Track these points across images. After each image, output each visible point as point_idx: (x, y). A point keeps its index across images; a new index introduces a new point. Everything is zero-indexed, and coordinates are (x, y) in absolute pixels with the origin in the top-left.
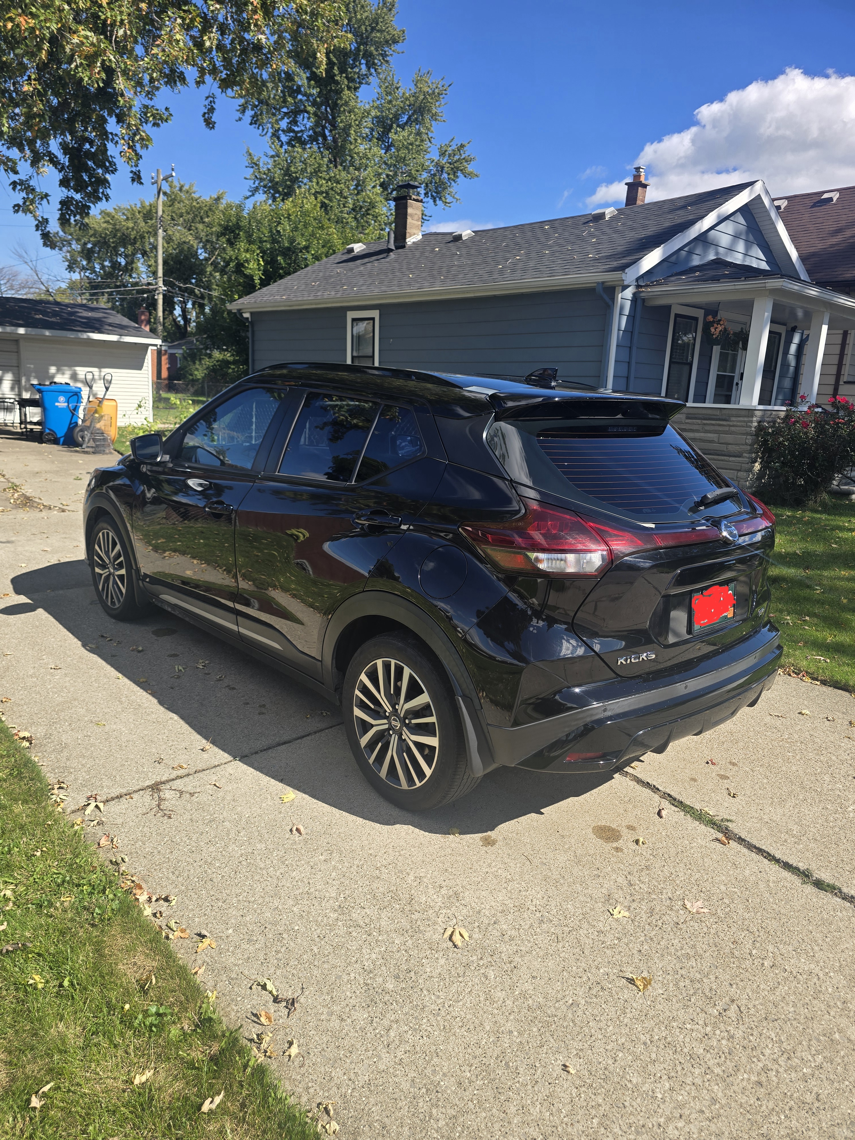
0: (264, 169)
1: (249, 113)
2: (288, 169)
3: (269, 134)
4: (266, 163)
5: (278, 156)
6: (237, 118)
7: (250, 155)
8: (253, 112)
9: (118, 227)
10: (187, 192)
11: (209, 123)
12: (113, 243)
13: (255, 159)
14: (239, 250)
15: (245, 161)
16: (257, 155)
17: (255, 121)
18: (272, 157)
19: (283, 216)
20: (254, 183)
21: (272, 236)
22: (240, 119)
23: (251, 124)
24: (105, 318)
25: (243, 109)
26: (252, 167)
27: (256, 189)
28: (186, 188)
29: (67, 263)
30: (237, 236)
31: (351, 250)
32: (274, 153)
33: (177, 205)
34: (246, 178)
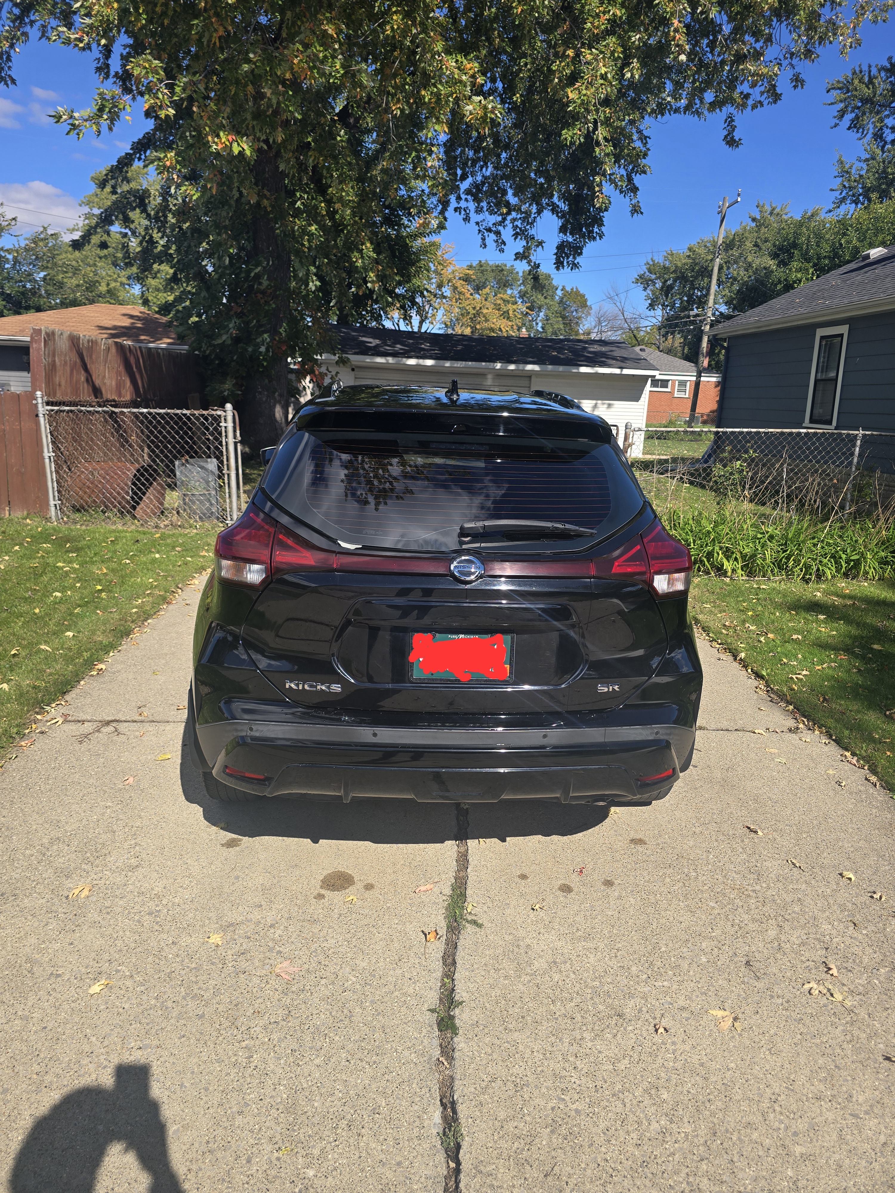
0: (854, 175)
1: (849, 117)
2: (884, 171)
3: (870, 135)
4: (859, 168)
5: (873, 158)
6: (833, 124)
7: (842, 163)
8: (853, 115)
9: (697, 261)
10: (778, 214)
11: (731, 142)
12: (692, 277)
13: (847, 166)
14: (790, 270)
15: (835, 170)
16: (850, 160)
17: (855, 125)
18: (867, 160)
19: (851, 226)
20: (841, 193)
21: (834, 250)
22: (836, 125)
23: (849, 129)
24: (611, 351)
25: (842, 114)
26: (842, 176)
27: (843, 200)
28: (777, 210)
29: (649, 301)
30: (791, 256)
31: (868, 256)
32: (868, 156)
33: (763, 230)
34: (832, 190)
